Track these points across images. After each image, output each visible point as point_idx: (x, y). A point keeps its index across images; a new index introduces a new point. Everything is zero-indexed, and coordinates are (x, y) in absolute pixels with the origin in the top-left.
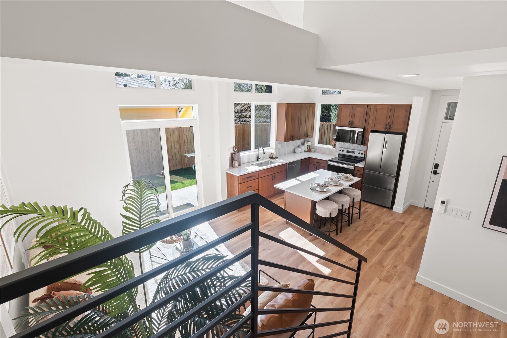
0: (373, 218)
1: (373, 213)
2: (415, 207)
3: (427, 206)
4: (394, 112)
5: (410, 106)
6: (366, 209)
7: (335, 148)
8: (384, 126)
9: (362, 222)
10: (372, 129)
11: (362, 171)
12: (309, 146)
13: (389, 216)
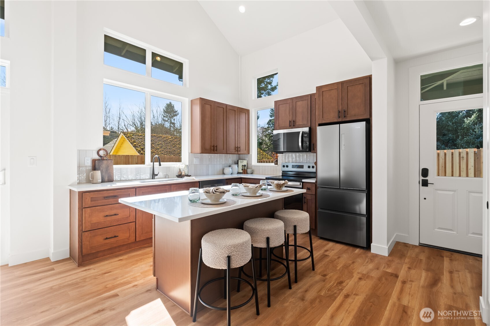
0: (338, 268)
1: (339, 258)
2: (406, 245)
3: (422, 242)
4: (346, 91)
5: (370, 78)
6: (326, 251)
7: (277, 164)
8: (336, 115)
9: (318, 277)
10: (320, 122)
11: (314, 188)
12: (245, 166)
13: (367, 262)
